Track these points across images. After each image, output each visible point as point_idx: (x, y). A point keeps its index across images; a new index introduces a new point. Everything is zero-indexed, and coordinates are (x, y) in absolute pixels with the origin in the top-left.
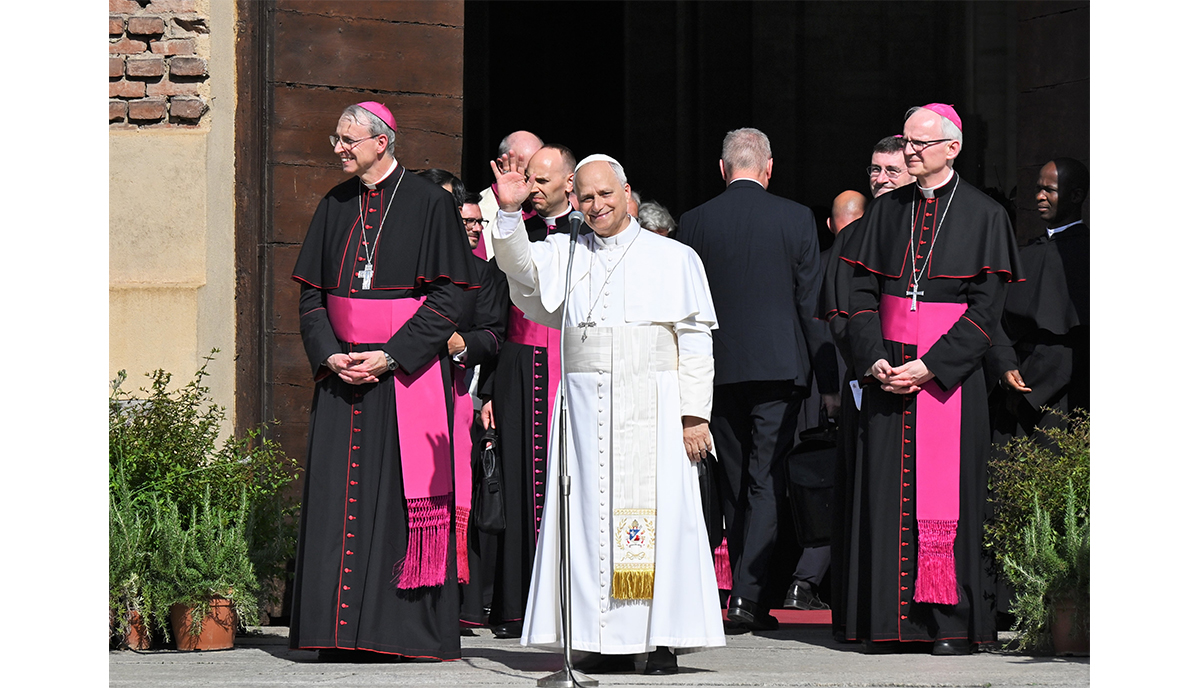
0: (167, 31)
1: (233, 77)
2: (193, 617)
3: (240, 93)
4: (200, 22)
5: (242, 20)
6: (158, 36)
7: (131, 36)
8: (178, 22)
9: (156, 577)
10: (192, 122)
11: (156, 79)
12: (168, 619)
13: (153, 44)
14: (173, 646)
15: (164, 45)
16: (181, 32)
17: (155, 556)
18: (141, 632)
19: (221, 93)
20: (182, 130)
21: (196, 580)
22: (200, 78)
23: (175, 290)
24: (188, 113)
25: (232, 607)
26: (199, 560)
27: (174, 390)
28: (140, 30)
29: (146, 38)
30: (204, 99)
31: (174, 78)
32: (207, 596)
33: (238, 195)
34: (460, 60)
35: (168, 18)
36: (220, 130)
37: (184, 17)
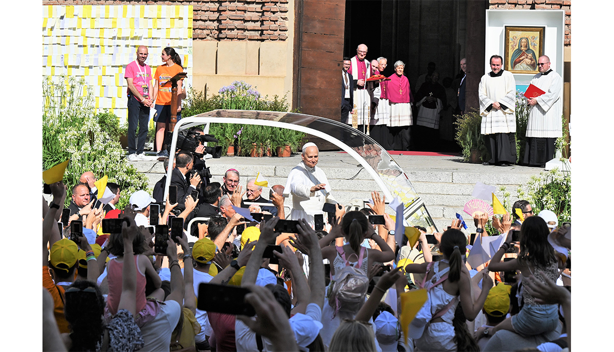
0: (279, 20)
1: (293, 31)
2: (282, 149)
3: (295, 34)
4: (286, 18)
5: (296, 17)
6: (277, 21)
7: (271, 21)
8: (281, 18)
9: (273, 141)
10: (284, 40)
11: (276, 30)
12: (276, 150)
13: (276, 22)
14: (277, 156)
15: (278, 23)
16: (282, 20)
17: (273, 136)
18: (270, 153)
19: (291, 34)
20: (282, 41)
21: (282, 141)
22: (286, 30)
23: (279, 77)
24: (283, 38)
25: (290, 147)
26: (283, 137)
27: (279, 99)
28: (273, 19)
29: (274, 21)
30: (287, 35)
31: (280, 30)
32: (285, 145)
33: (294, 56)
34: (344, 28)
35: (279, 17)
36: (290, 43)
37: (283, 17)
